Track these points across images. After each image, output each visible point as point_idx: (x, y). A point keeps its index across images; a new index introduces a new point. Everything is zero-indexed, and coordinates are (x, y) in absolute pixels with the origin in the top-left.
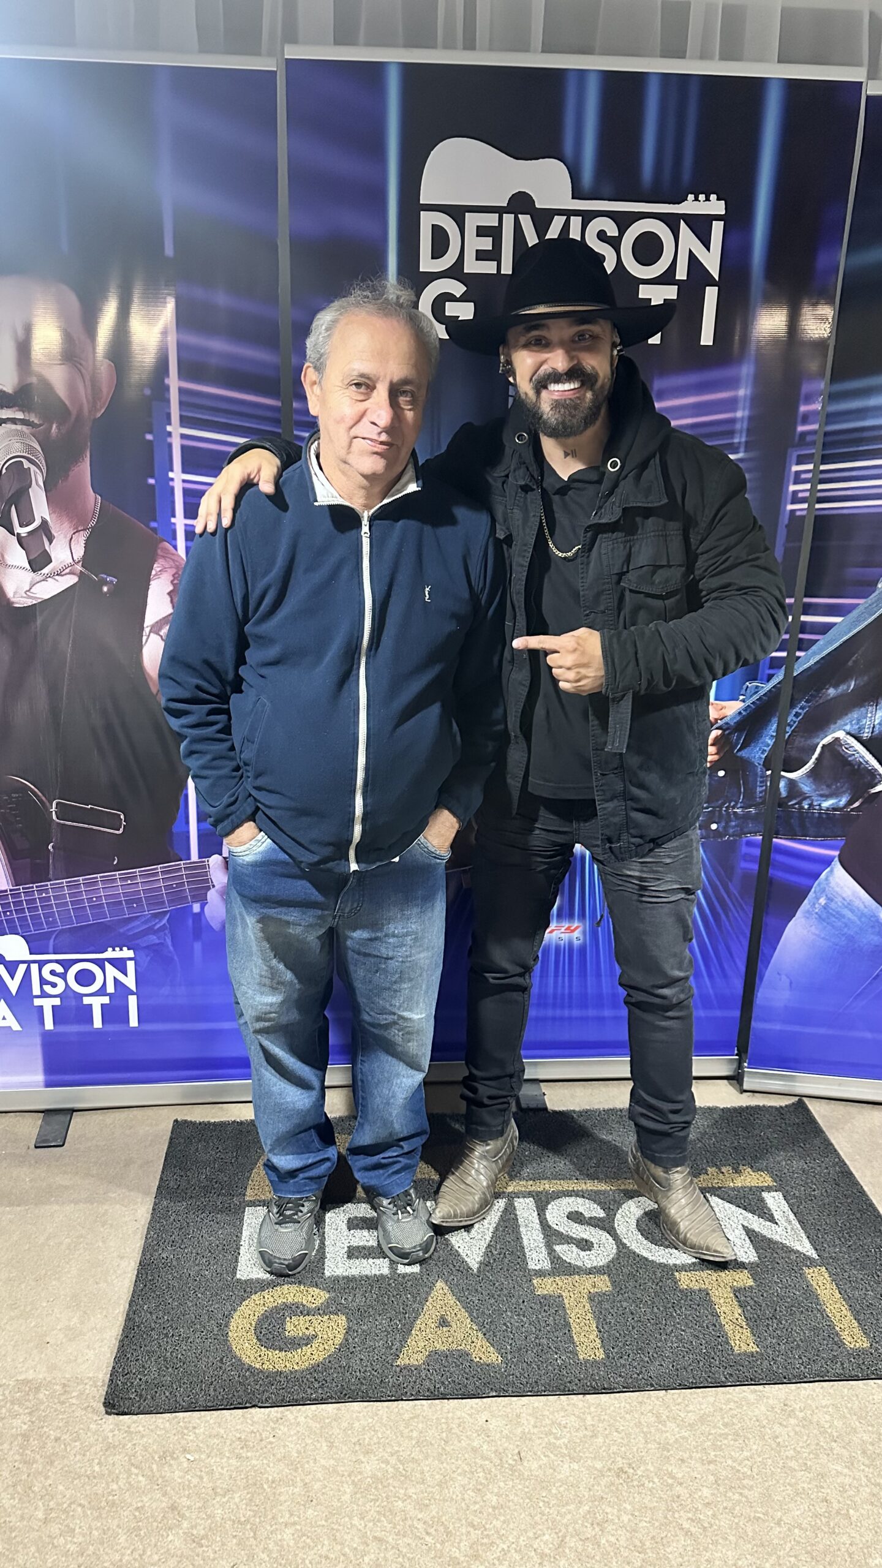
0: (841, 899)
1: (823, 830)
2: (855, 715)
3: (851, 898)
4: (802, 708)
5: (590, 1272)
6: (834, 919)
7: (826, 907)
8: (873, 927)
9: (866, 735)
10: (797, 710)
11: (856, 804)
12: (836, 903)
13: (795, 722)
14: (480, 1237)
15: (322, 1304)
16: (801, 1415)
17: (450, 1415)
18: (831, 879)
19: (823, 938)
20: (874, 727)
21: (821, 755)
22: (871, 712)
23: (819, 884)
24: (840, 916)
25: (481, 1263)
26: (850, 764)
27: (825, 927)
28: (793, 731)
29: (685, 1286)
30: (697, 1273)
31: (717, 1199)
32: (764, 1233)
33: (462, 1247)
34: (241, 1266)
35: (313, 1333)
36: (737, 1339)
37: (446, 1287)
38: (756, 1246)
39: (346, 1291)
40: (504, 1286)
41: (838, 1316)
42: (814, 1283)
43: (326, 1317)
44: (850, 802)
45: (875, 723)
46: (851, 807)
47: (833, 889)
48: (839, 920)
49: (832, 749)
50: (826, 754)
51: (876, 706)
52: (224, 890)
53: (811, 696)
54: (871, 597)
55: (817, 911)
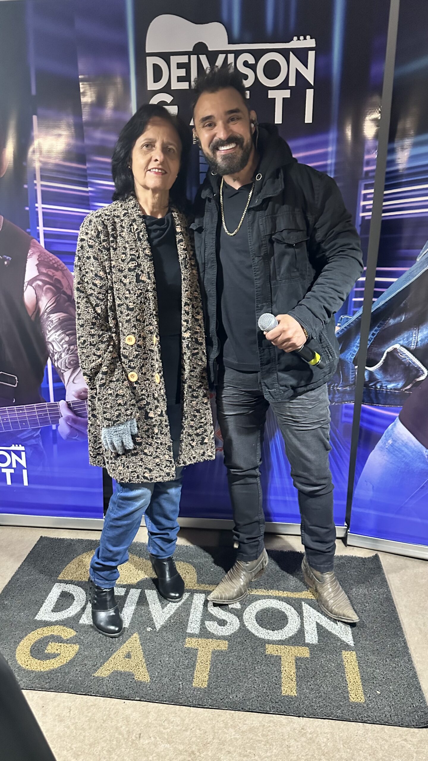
0: (401, 442)
1: (388, 401)
2: (405, 335)
3: (407, 441)
4: (376, 331)
5: (219, 638)
6: (397, 452)
7: (392, 445)
8: (419, 458)
9: (413, 347)
10: (373, 332)
11: (408, 387)
12: (398, 443)
13: (372, 339)
14: (167, 612)
15: (71, 638)
16: (309, 736)
17: (113, 707)
18: (394, 429)
19: (391, 463)
20: (417, 343)
21: (386, 358)
22: (415, 334)
23: (388, 432)
24: (401, 451)
25: (163, 626)
26: (403, 363)
27: (392, 457)
28: (371, 344)
29: (269, 653)
30: (279, 646)
31: (307, 605)
32: (327, 628)
33: (156, 616)
34: (40, 613)
35: (59, 652)
36: (286, 687)
37: (138, 637)
38: (320, 635)
39: (86, 632)
40: (169, 640)
41: (352, 681)
42: (345, 660)
43: (69, 645)
44: (405, 386)
45: (418, 340)
46: (406, 388)
47: (396, 435)
48: (400, 453)
49: (393, 355)
50: (390, 358)
51: (418, 330)
52: (68, 419)
53: (381, 324)
54: (413, 267)
55: (387, 447)
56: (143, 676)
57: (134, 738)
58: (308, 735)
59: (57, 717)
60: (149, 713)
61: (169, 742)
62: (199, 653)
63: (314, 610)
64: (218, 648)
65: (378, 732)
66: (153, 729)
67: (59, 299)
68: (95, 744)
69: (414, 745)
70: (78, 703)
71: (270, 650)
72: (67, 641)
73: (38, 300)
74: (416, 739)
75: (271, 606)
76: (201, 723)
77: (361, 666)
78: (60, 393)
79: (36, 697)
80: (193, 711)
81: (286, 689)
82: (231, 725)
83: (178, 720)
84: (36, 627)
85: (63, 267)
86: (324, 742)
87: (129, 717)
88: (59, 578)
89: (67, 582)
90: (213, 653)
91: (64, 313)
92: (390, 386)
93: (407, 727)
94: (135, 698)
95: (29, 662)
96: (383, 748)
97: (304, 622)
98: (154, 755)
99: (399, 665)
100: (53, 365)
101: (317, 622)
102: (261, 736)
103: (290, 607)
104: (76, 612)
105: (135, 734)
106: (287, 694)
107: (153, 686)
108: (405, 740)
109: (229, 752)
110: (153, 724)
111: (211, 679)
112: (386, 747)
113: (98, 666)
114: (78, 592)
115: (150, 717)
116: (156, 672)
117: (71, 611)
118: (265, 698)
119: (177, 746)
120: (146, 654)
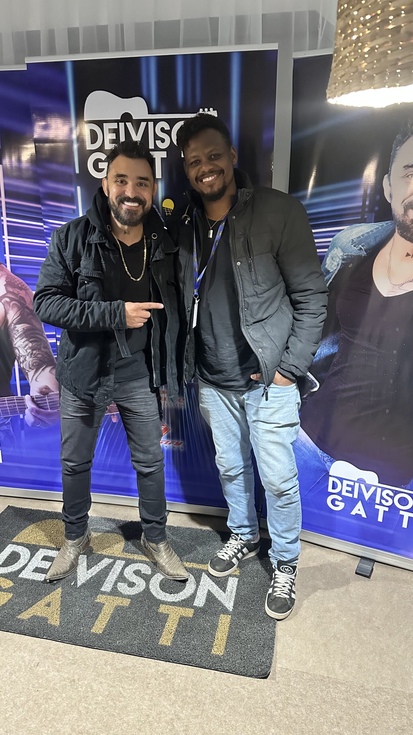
0: (301, 443)
5: (125, 596)
8: (316, 458)
11: (305, 397)
14: (90, 573)
15: (8, 588)
17: (24, 642)
24: (301, 451)
25: (83, 584)
29: (160, 611)
30: (171, 607)
31: (206, 576)
32: (216, 595)
33: (80, 576)
37: (60, 591)
38: (207, 600)
39: (22, 584)
40: (85, 595)
41: (219, 638)
42: (220, 622)
43: (5, 593)
52: (32, 410)
56: (55, 621)
57: (32, 665)
58: (167, 676)
60: (50, 648)
61: (58, 671)
62: (105, 607)
63: (210, 580)
64: (121, 605)
65: (224, 679)
66: (49, 660)
67: (24, 313)
69: (248, 692)
71: (162, 609)
72: (5, 590)
73: (6, 313)
74: (253, 688)
76: (88, 660)
77: (231, 627)
78: (26, 389)
80: (85, 650)
81: (163, 639)
82: (110, 663)
83: (70, 656)
85: (26, 287)
86: (177, 683)
87: (34, 650)
88: (13, 541)
89: (18, 544)
90: (116, 607)
91: (28, 324)
93: (250, 676)
94: (43, 636)
96: (222, 692)
97: (199, 589)
98: (44, 679)
99: (263, 629)
100: (19, 366)
101: (209, 590)
102: (130, 673)
104: (19, 568)
105: (34, 663)
106: (163, 644)
107: (60, 629)
108: (244, 688)
109: (101, 683)
110: (51, 657)
111: (108, 627)
112: (225, 691)
113: (23, 610)
114: (24, 553)
115: (50, 652)
116: (66, 619)
117: (15, 567)
118: (144, 646)
119: (63, 674)
120: (63, 604)
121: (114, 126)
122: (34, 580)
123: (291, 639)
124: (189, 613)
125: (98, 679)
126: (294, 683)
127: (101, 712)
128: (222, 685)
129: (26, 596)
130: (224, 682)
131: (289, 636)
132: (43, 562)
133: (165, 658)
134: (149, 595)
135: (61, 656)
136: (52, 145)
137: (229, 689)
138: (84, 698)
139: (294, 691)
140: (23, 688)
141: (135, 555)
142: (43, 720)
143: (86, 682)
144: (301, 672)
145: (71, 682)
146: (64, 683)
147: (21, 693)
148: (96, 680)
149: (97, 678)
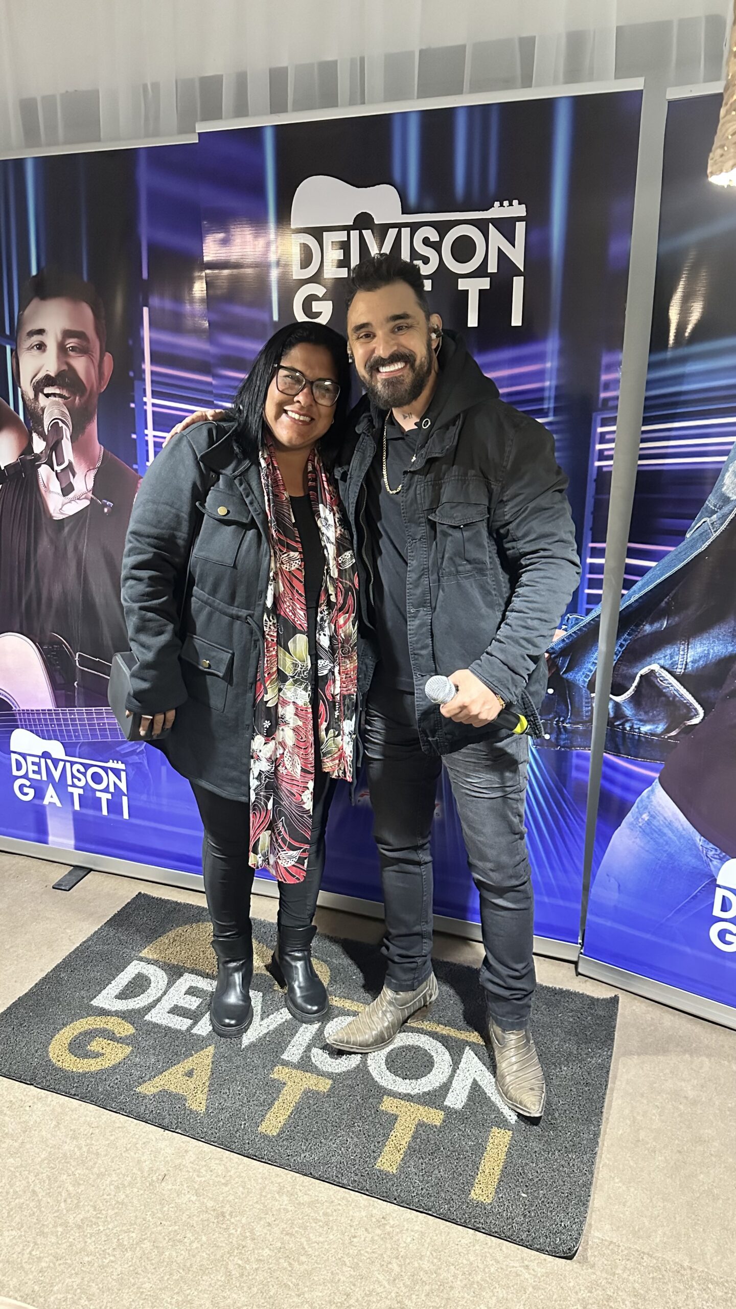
0: (663, 819)
1: (642, 752)
2: (668, 651)
3: (671, 819)
5: (322, 1074)
6: (656, 835)
7: (648, 823)
9: (679, 670)
10: (621, 641)
11: (673, 733)
12: (658, 821)
13: (619, 652)
14: (266, 1026)
15: (126, 1036)
16: (389, 1230)
18: (652, 797)
19: (647, 851)
20: (686, 664)
21: (639, 683)
22: (683, 650)
23: (642, 801)
24: (662, 834)
25: (252, 1043)
26: (664, 695)
27: (649, 841)
28: (618, 660)
29: (383, 1108)
30: (403, 1102)
31: (472, 1053)
32: (487, 1091)
34: (100, 997)
35: (104, 1052)
36: (386, 1157)
37: (212, 1051)
38: (470, 1098)
39: (148, 1033)
40: (252, 1064)
41: (487, 1171)
42: (491, 1141)
43: (120, 1045)
44: (667, 730)
45: (688, 661)
46: (669, 735)
47: (655, 807)
48: (661, 837)
49: (648, 679)
50: (644, 683)
51: (688, 645)
53: (632, 629)
54: (680, 545)
55: (641, 824)
56: (198, 1103)
57: (154, 1178)
58: (387, 1227)
59: (71, 1133)
60: (186, 1151)
61: (197, 1195)
62: (286, 1088)
63: (479, 1061)
64: (314, 1088)
65: (491, 1247)
66: (183, 1174)
68: (103, 1176)
69: (535, 1276)
70: (103, 1121)
71: (388, 1105)
72: (120, 1040)
75: (416, 1043)
76: (250, 1180)
77: (511, 1153)
79: (54, 1103)
80: (244, 1162)
81: (384, 1160)
83: (220, 1170)
84: (87, 1014)
86: (405, 1242)
87: (160, 1152)
88: (140, 955)
89: (149, 962)
90: (305, 1092)
92: (645, 729)
93: (538, 1250)
94: (176, 1129)
95: (63, 1057)
96: (487, 1270)
97: (456, 1075)
98: (173, 1205)
99: (571, 1164)
101: (474, 1080)
102: (321, 1214)
103: (443, 1049)
104: (146, 1003)
105: (157, 1174)
106: (382, 1168)
107: (206, 1120)
108: (527, 1267)
109: (269, 1225)
110: (187, 1167)
111: (288, 1126)
112: (492, 1270)
113: (146, 1079)
114: (159, 977)
115: (187, 1158)
116: (217, 1102)
117: (139, 1002)
118: (348, 1167)
119: (205, 1201)
120: (214, 1076)
121: (342, 236)
122: (169, 1028)
123: (624, 1188)
124: (435, 1117)
125: (265, 1218)
126: (624, 1271)
127: (265, 1278)
128: (486, 1257)
129: (154, 1054)
130: (490, 1251)
131: (620, 1181)
132: (189, 997)
133: (385, 1195)
134: (365, 1077)
135: (204, 1168)
136: (235, 271)
137: (499, 1266)
138: (238, 1248)
139: (623, 1286)
140: (136, 1217)
141: (347, 1001)
142: (166, 1278)
143: (244, 1221)
144: (638, 1251)
145: (217, 1217)
146: (205, 1216)
147: (131, 1224)
148: (261, 1219)
149: (262, 1215)
